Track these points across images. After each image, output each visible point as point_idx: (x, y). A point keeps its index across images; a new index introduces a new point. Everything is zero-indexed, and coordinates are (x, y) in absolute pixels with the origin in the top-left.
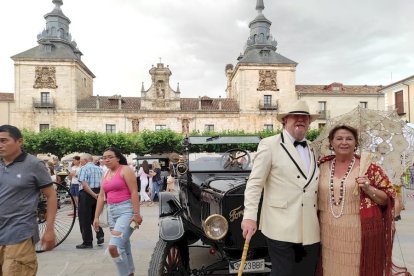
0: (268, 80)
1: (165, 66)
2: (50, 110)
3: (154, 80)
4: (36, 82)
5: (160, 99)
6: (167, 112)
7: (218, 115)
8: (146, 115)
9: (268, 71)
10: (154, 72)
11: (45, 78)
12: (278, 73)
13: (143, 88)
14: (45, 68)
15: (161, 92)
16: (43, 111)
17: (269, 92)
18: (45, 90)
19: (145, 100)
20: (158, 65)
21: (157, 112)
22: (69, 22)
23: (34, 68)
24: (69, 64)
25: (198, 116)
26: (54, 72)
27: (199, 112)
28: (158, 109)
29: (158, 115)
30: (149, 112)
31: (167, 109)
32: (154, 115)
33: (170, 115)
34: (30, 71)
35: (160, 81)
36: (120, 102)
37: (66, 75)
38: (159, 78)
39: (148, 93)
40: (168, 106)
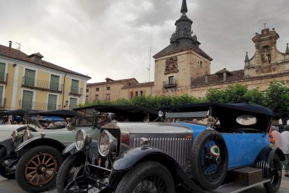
1: (271, 30)
2: (173, 89)
3: (257, 47)
4: (166, 70)
5: (265, 65)
8: (250, 83)
10: (257, 40)
11: (171, 66)
13: (247, 57)
14: (171, 59)
15: (267, 58)
16: (169, 90)
18: (171, 75)
19: (249, 68)
20: (263, 31)
21: (261, 78)
22: (191, 22)
23: (165, 61)
24: (186, 52)
26: (176, 60)
30: (253, 79)
31: (273, 73)
32: (259, 82)
34: (163, 63)
35: (266, 47)
36: (225, 75)
37: (184, 61)
38: (264, 43)
39: (252, 61)
40: (274, 69)
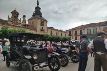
0: (42, 23)
1: (17, 12)
6: (18, 27)
7: (32, 30)
8: (10, 27)
9: (42, 21)
12: (44, 22)
13: (9, 17)
17: (43, 26)
19: (10, 21)
20: (15, 11)
25: (27, 29)
27: (27, 28)
28: (14, 25)
29: (15, 27)
30: (11, 25)
31: (17, 26)
32: (13, 27)
33: (18, 28)
38: (15, 15)
39: (11, 19)
40: (18, 25)
